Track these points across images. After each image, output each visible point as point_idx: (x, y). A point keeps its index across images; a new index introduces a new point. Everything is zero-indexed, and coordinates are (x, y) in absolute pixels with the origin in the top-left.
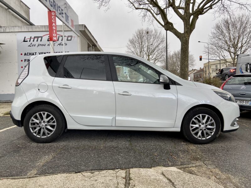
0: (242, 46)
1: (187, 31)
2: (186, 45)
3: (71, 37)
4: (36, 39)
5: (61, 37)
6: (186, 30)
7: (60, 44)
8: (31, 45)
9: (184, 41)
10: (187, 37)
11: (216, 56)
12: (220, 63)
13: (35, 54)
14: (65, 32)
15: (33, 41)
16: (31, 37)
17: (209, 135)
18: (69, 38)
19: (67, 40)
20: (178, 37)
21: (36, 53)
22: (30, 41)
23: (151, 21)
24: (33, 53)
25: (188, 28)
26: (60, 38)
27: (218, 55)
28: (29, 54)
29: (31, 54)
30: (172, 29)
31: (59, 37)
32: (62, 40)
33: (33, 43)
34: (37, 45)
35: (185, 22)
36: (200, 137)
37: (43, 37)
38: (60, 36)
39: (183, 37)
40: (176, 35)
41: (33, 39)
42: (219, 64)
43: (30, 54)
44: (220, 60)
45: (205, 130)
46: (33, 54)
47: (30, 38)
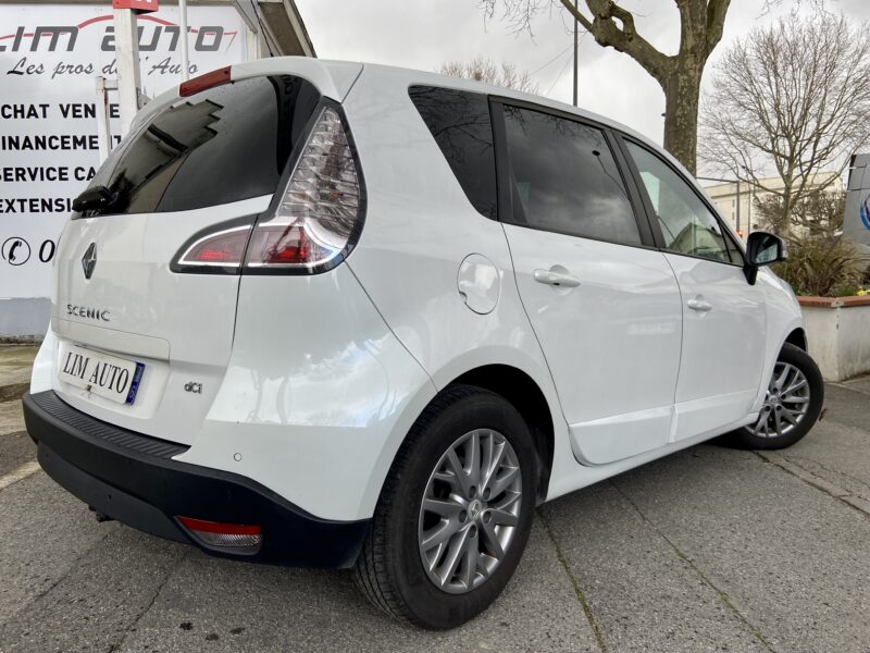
0: (818, 134)
1: (692, 48)
2: (689, 104)
3: (219, 31)
4: (45, 41)
5: (167, 30)
6: (691, 42)
7: (164, 67)
8: (24, 70)
9: (683, 88)
10: (692, 73)
11: (723, 166)
12: (738, 194)
13: (39, 111)
14: (189, 8)
15: (34, 47)
16: (21, 30)
17: (789, 423)
18: (209, 40)
19: (199, 47)
20: (654, 72)
21: (44, 107)
22: (16, 48)
23: (521, 17)
24: (32, 107)
25: (700, 35)
26: (166, 38)
27: (730, 161)
28: (11, 112)
29: (22, 111)
30: (630, 40)
31: (158, 30)
32: (173, 47)
33: (34, 59)
34: (49, 70)
35: (687, 10)
36: (762, 430)
37: (81, 31)
38: (164, 27)
39: (676, 73)
40: (645, 64)
41: (32, 39)
42: (735, 198)
43: (16, 111)
44: (737, 182)
45: (779, 408)
46: (32, 113)
47: (15, 32)
